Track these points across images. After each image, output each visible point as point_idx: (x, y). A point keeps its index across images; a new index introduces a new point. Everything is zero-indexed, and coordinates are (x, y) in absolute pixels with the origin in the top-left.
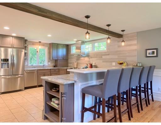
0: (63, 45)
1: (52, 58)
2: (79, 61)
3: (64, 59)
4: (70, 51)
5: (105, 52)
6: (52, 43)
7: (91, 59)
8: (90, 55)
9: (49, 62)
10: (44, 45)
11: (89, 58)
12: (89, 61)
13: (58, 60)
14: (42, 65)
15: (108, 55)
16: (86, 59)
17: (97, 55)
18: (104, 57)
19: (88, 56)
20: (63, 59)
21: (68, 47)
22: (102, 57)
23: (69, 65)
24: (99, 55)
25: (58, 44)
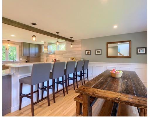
0: (36, 44)
1: (24, 55)
2: (48, 58)
3: (37, 56)
4: (42, 50)
5: (64, 51)
6: (23, 43)
7: (56, 56)
8: (56, 53)
9: (20, 58)
10: (14, 43)
11: (55, 55)
12: (55, 58)
13: (30, 57)
14: (13, 60)
15: (67, 53)
16: (53, 56)
17: (60, 53)
18: (64, 55)
19: (54, 53)
20: (35, 55)
21: (40, 46)
22: (62, 55)
23: (41, 60)
24: (61, 53)
25: (30, 44)
